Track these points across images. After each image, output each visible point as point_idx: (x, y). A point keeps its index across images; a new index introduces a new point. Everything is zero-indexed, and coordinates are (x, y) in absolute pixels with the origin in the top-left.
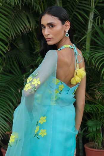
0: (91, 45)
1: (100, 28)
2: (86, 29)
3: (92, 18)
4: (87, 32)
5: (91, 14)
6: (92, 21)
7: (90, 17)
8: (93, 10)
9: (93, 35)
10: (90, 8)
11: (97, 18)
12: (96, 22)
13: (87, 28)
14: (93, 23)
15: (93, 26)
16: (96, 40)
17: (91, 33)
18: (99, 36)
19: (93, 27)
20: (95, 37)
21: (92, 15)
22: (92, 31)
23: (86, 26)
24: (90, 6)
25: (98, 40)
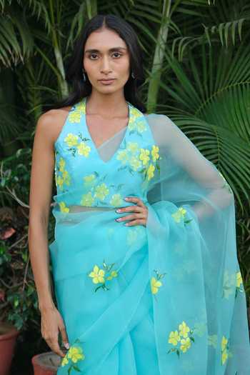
0: (159, 101)
1: (180, 63)
2: (150, 63)
3: (163, 40)
4: (150, 71)
5: (161, 32)
6: (163, 46)
7: (159, 37)
8: (168, 22)
9: (163, 78)
10: (159, 18)
11: (175, 40)
12: (171, 49)
13: (152, 61)
14: (166, 51)
15: (164, 58)
16: (170, 91)
17: (160, 74)
18: (176, 81)
19: (165, 61)
20: (169, 84)
21: (163, 34)
22: (163, 70)
23: (149, 57)
24: (162, 12)
25: (174, 90)
